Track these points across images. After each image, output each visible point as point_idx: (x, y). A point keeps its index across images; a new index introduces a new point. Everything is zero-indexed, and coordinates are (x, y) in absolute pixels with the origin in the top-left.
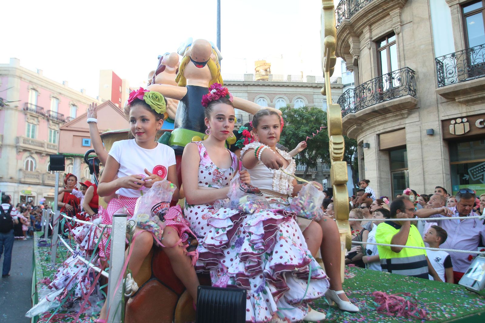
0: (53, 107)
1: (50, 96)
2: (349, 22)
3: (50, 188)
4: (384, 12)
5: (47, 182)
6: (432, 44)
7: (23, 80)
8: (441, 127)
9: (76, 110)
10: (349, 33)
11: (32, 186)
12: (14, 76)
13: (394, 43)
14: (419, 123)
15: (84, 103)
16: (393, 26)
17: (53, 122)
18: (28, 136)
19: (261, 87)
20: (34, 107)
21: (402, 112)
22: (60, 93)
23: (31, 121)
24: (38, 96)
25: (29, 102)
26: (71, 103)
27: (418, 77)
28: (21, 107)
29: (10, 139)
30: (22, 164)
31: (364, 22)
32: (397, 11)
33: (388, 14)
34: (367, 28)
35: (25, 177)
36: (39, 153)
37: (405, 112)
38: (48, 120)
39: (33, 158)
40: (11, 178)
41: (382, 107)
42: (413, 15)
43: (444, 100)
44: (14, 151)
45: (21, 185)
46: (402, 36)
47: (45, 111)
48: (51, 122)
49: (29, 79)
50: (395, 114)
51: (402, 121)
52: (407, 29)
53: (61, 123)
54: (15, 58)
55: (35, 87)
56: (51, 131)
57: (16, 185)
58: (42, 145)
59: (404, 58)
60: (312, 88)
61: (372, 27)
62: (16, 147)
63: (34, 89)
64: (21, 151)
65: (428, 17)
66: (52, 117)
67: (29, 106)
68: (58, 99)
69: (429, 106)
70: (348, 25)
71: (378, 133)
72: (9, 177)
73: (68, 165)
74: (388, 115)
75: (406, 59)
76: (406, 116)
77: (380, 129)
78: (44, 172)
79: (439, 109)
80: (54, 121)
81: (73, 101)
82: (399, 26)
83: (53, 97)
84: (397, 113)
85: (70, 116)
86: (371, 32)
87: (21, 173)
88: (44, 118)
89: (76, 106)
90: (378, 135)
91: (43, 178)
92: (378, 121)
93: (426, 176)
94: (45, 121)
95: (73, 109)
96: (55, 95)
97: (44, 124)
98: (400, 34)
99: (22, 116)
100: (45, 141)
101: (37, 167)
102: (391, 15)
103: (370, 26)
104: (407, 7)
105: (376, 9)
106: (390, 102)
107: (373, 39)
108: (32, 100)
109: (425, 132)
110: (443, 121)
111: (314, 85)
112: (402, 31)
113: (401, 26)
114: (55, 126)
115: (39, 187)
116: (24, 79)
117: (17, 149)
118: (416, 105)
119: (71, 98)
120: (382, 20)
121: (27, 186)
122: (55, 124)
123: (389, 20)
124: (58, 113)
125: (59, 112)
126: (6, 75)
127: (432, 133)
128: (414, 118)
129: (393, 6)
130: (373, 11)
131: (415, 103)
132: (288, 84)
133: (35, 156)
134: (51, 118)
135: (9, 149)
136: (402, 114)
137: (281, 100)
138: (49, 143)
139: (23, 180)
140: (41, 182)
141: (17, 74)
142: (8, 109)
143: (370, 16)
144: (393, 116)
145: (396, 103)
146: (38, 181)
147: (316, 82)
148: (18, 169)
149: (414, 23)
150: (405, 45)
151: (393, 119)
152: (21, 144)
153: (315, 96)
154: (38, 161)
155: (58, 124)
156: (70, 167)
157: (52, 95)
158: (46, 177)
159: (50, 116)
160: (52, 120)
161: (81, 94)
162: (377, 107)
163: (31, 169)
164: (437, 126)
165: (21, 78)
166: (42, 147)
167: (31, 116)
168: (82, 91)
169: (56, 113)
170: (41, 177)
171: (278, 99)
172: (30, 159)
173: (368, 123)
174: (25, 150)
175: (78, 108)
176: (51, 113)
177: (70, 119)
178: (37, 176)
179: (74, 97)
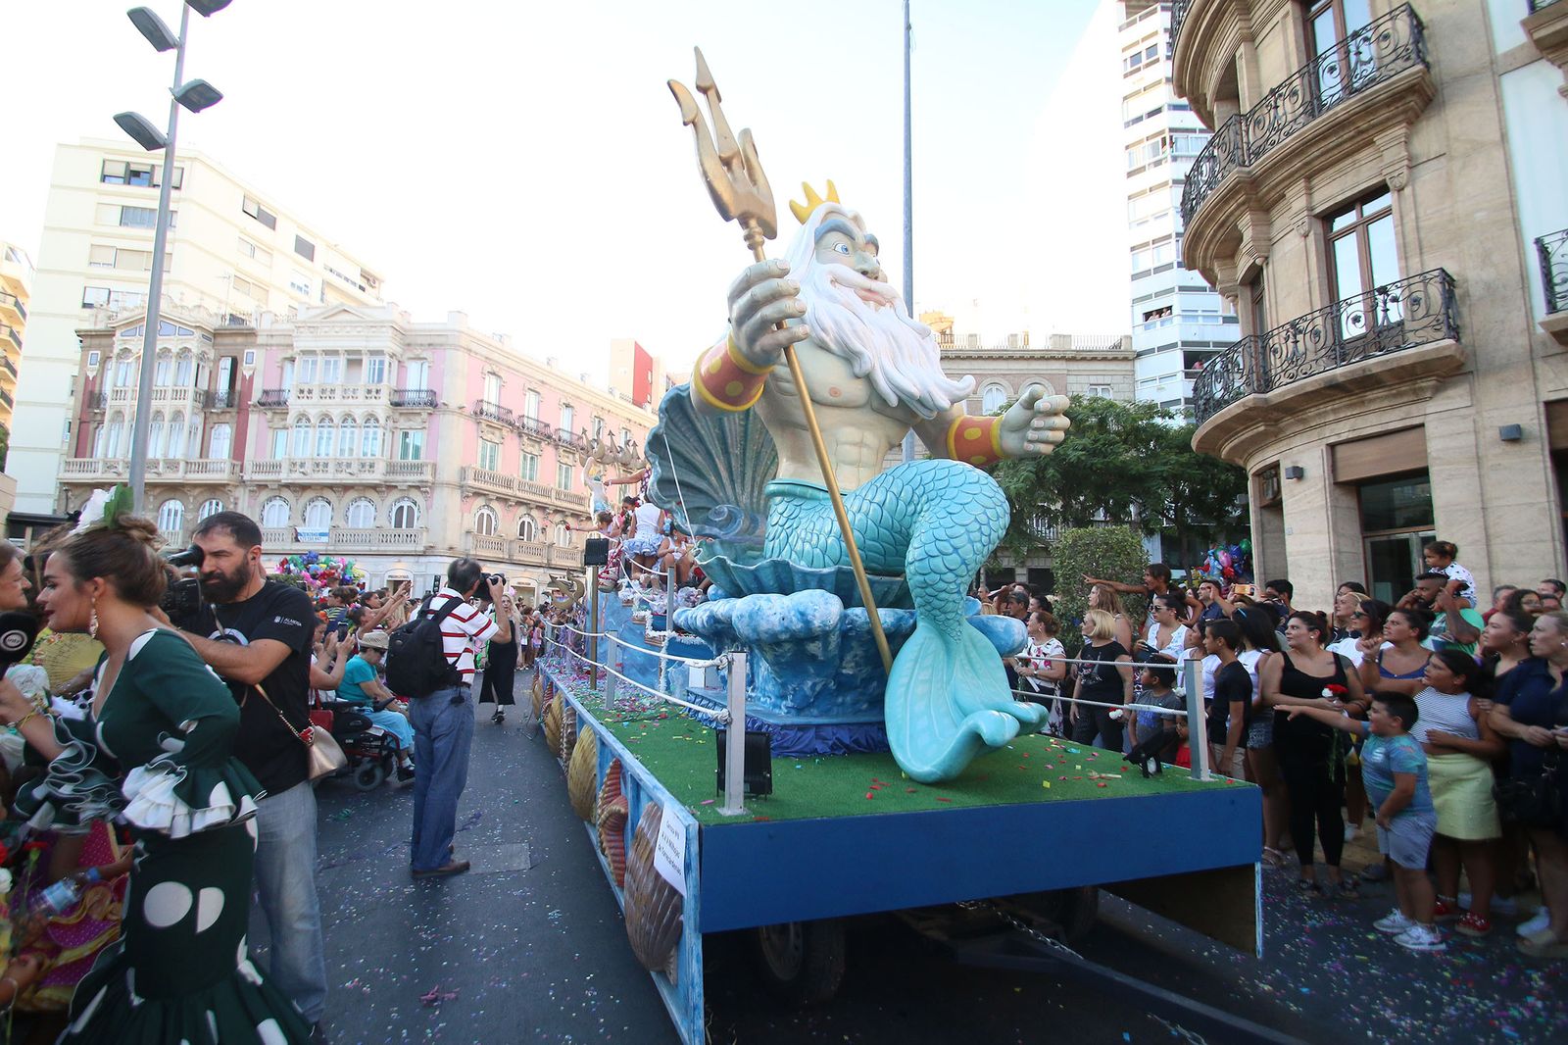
0: (529, 409)
1: (525, 387)
2: (1249, 172)
3: (522, 568)
4: (1359, 139)
5: (517, 557)
6: (1513, 205)
7: (473, 355)
8: (1543, 420)
9: (572, 416)
10: (1243, 203)
12: (457, 347)
13: (1386, 212)
14: (1472, 411)
15: (587, 401)
16: (1385, 172)
17: (529, 439)
18: (483, 466)
19: (951, 361)
20: (493, 410)
21: (1417, 386)
22: (543, 382)
23: (489, 437)
24: (501, 387)
25: (486, 399)
26: (564, 401)
27: (1467, 294)
28: (470, 409)
29: (449, 473)
30: (471, 522)
31: (1293, 169)
32: (1400, 131)
33: (1371, 143)
34: (1301, 184)
35: (477, 547)
36: (503, 500)
37: (1430, 383)
38: (520, 435)
39: (492, 510)
40: (451, 548)
41: (1360, 374)
42: (1448, 138)
43: (1558, 349)
44: (457, 494)
46: (1414, 196)
47: (513, 417)
48: (525, 438)
49: (485, 352)
50: (1394, 391)
51: (1414, 409)
52: (1428, 178)
53: (545, 440)
54: (459, 312)
55: (496, 370)
56: (525, 458)
58: (508, 484)
59: (1421, 249)
60: (1064, 362)
61: (1313, 183)
62: (462, 487)
63: (494, 374)
64: (471, 494)
65: (1498, 137)
66: (528, 428)
67: (485, 407)
68: (538, 392)
69: (1504, 367)
70: (1244, 182)
71: (1332, 440)
72: (447, 547)
74: (1370, 395)
75: (1424, 250)
76: (1428, 395)
77: (1343, 430)
78: (513, 539)
79: (1539, 371)
80: (532, 435)
81: (565, 397)
82: (1405, 170)
83: (529, 389)
84: (1403, 389)
85: (561, 427)
86: (1309, 191)
87: (470, 538)
88: (512, 431)
89: (572, 407)
90: (1332, 447)
91: (509, 549)
92: (1334, 411)
93: (1495, 549)
94: (515, 436)
95: (567, 412)
96: (534, 386)
97: (512, 442)
98: (1408, 191)
99: (472, 425)
100: (515, 476)
101: (499, 529)
102: (1377, 143)
103: (1309, 178)
104: (1428, 119)
105: (1335, 133)
106: (1388, 361)
107: (1317, 211)
108: (491, 393)
109: (1492, 434)
110: (1548, 404)
111: (1069, 355)
112: (1411, 181)
113: (1410, 168)
114: (533, 446)
116: (476, 354)
117: (462, 492)
118: (1461, 365)
119: (564, 391)
120: (1350, 160)
122: (532, 443)
123: (1372, 158)
124: (538, 421)
125: (540, 419)
126: (441, 345)
127: (1514, 436)
128: (1455, 397)
129: (1388, 119)
130: (1325, 138)
131: (1462, 359)
132: (1010, 354)
133: (495, 505)
134: (525, 430)
135: (446, 491)
136: (1415, 392)
137: (994, 387)
138: (523, 480)
140: (506, 557)
141: (463, 343)
142: (445, 412)
143: (1314, 152)
144: (1387, 397)
145: (1406, 363)
147: (1073, 348)
148: (464, 530)
149: (1452, 158)
150: (1421, 214)
151: (1386, 403)
152: (471, 482)
153: (1071, 379)
154: (500, 515)
155: (539, 443)
157: (528, 386)
158: (515, 546)
159: (523, 426)
160: (527, 434)
161: (581, 383)
162: (1341, 375)
163: (489, 532)
164: (1531, 418)
165: (470, 350)
166: (509, 487)
167: (487, 425)
168: (582, 377)
169: (534, 420)
170: (506, 546)
171: (990, 387)
172: (486, 511)
173: (1304, 416)
174: (477, 494)
175: (576, 411)
176: (525, 420)
177: (561, 433)
178: (499, 546)
179: (569, 389)
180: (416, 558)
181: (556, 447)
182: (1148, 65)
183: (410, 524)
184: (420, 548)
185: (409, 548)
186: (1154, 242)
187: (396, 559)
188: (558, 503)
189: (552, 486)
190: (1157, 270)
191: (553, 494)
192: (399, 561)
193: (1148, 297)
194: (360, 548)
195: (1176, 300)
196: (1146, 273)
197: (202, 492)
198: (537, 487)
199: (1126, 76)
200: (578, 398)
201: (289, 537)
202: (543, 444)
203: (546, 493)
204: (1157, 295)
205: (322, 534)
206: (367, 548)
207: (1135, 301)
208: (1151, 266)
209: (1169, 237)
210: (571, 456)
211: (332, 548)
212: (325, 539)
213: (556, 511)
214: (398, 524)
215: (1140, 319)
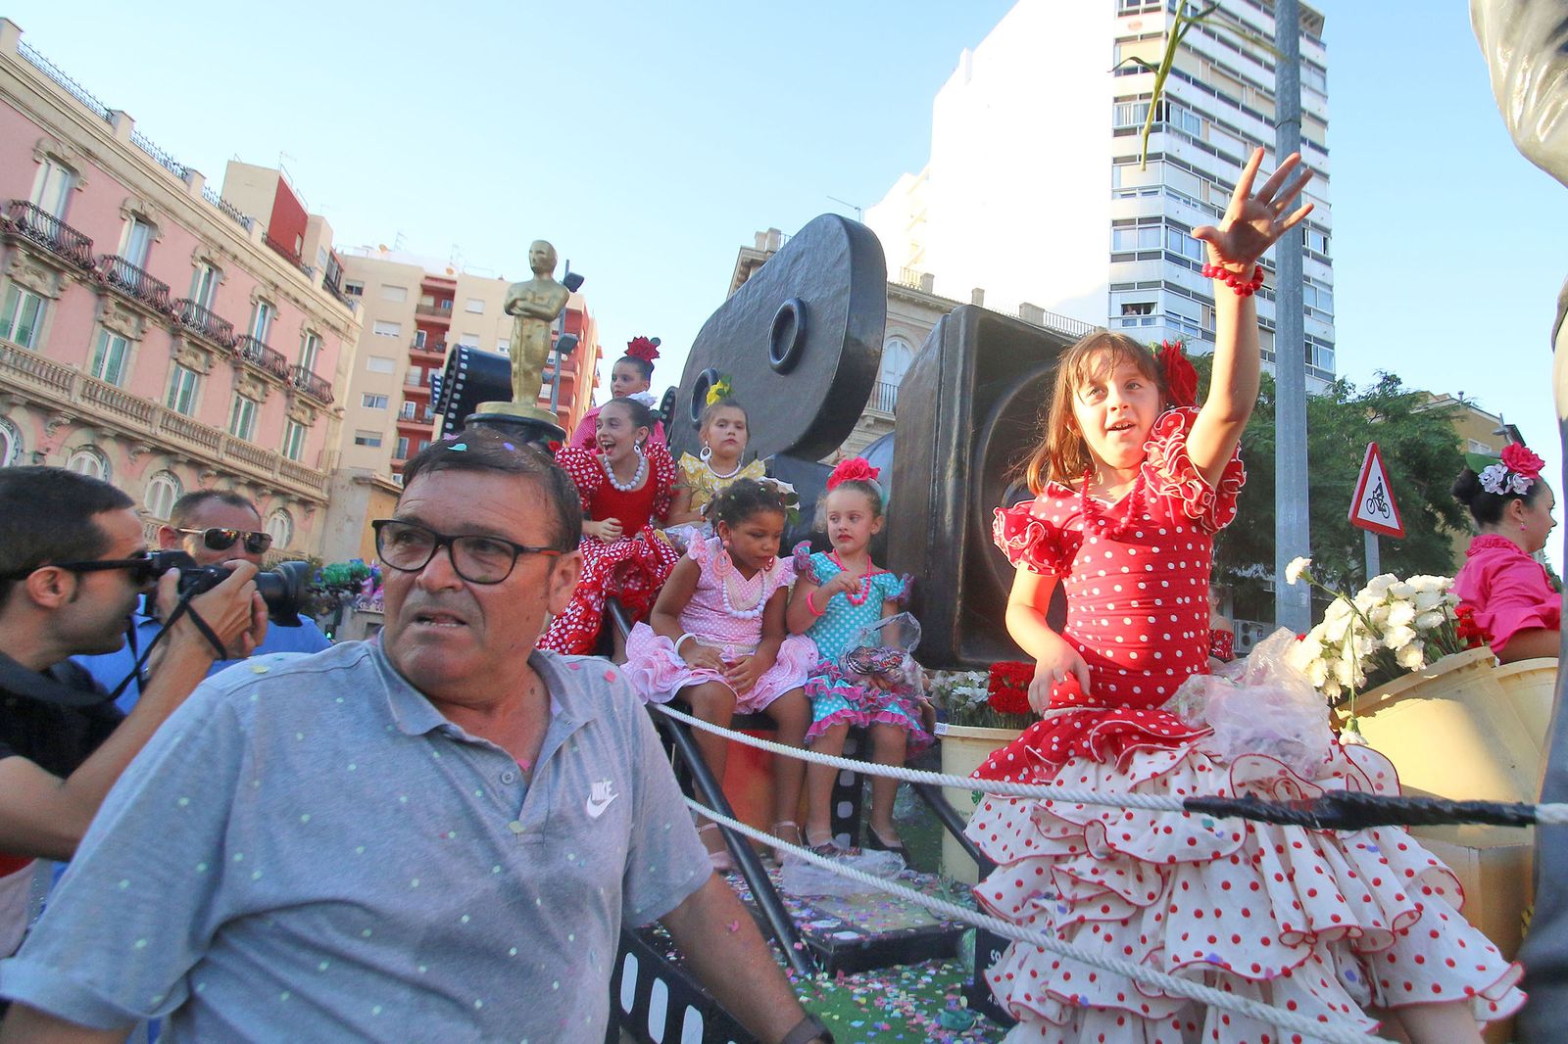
0: (43, 193)
1: (38, 144)
9: (150, 243)
15: (188, 224)
17: (31, 256)
22: (88, 152)
26: (133, 205)
48: (22, 254)
53: (72, 270)
66: (33, 233)
68: (72, 171)
73: (74, 452)
80: (42, 252)
81: (141, 200)
83: (51, 155)
85: (118, 254)
89: (152, 225)
95: (135, 232)
96: (63, 151)
114: (39, 275)
119: (137, 187)
122: (39, 268)
124: (62, 225)
125: (69, 223)
134: (25, 236)
155: (58, 272)
156: (81, 460)
157: (48, 145)
159: (22, 225)
160: (29, 246)
169: (53, 219)
175: (160, 236)
176: (29, 215)
177: (115, 266)
179: (148, 185)
181: (101, 292)
182: (1147, 11)
186: (1141, 221)
188: (87, 406)
189: (77, 367)
190: (1144, 256)
191: (78, 385)
193: (1127, 287)
195: (1160, 298)
196: (1127, 257)
198: (41, 363)
199: (1121, 14)
200: (173, 212)
202: (67, 278)
203: (59, 378)
204: (1142, 285)
207: (1115, 287)
208: (1137, 250)
209: (1158, 219)
210: (134, 320)
213: (79, 423)
215: (1118, 312)
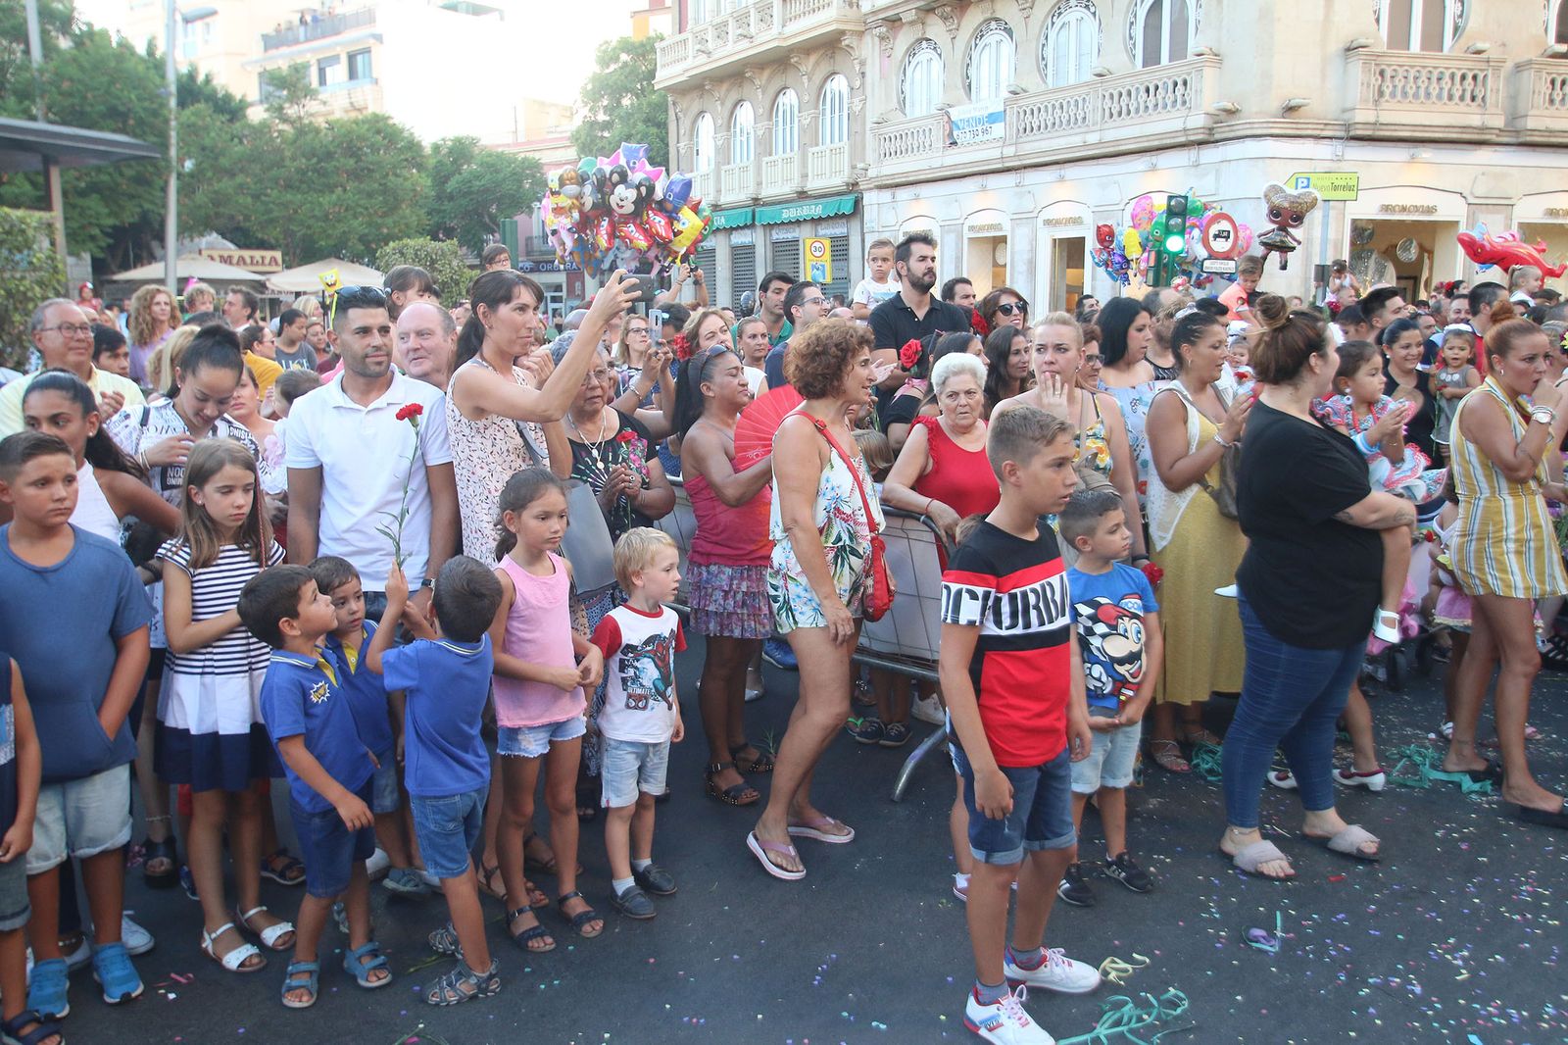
5: (1539, 120)
11: (1426, 153)
30: (1362, 12)
35: (1381, 94)
40: (1290, 109)
45: (1358, 153)
57: (1324, 150)
72: (1275, 104)
78: (1528, 54)
87: (1356, 68)
91: (1513, 98)
101: (1473, 23)
115: (1483, 155)
121: (1399, 153)
139: (1363, 116)
140: (1499, 122)
146: (1475, 120)
148: (1336, 45)
158: (1535, 84)
163: (1433, 39)
170: (1496, 89)
178: (1471, 85)
180: (1191, 154)
183: (1179, 50)
184: (1197, 121)
185: (1167, 123)
187: (1140, 163)
192: (1154, 168)
194: (1062, 143)
197: (817, 63)
201: (938, 137)
205: (993, 118)
206: (1077, 140)
211: (1010, 151)
212: (998, 129)
214: (1151, 57)
